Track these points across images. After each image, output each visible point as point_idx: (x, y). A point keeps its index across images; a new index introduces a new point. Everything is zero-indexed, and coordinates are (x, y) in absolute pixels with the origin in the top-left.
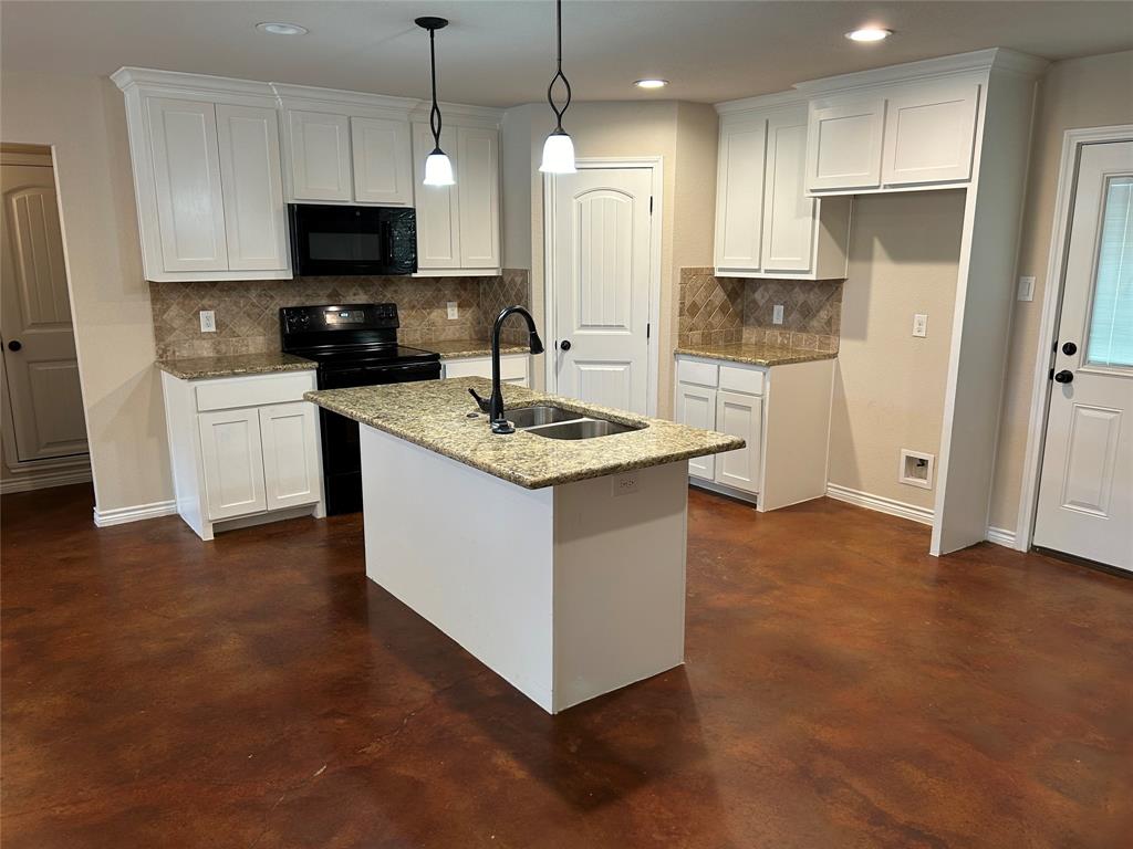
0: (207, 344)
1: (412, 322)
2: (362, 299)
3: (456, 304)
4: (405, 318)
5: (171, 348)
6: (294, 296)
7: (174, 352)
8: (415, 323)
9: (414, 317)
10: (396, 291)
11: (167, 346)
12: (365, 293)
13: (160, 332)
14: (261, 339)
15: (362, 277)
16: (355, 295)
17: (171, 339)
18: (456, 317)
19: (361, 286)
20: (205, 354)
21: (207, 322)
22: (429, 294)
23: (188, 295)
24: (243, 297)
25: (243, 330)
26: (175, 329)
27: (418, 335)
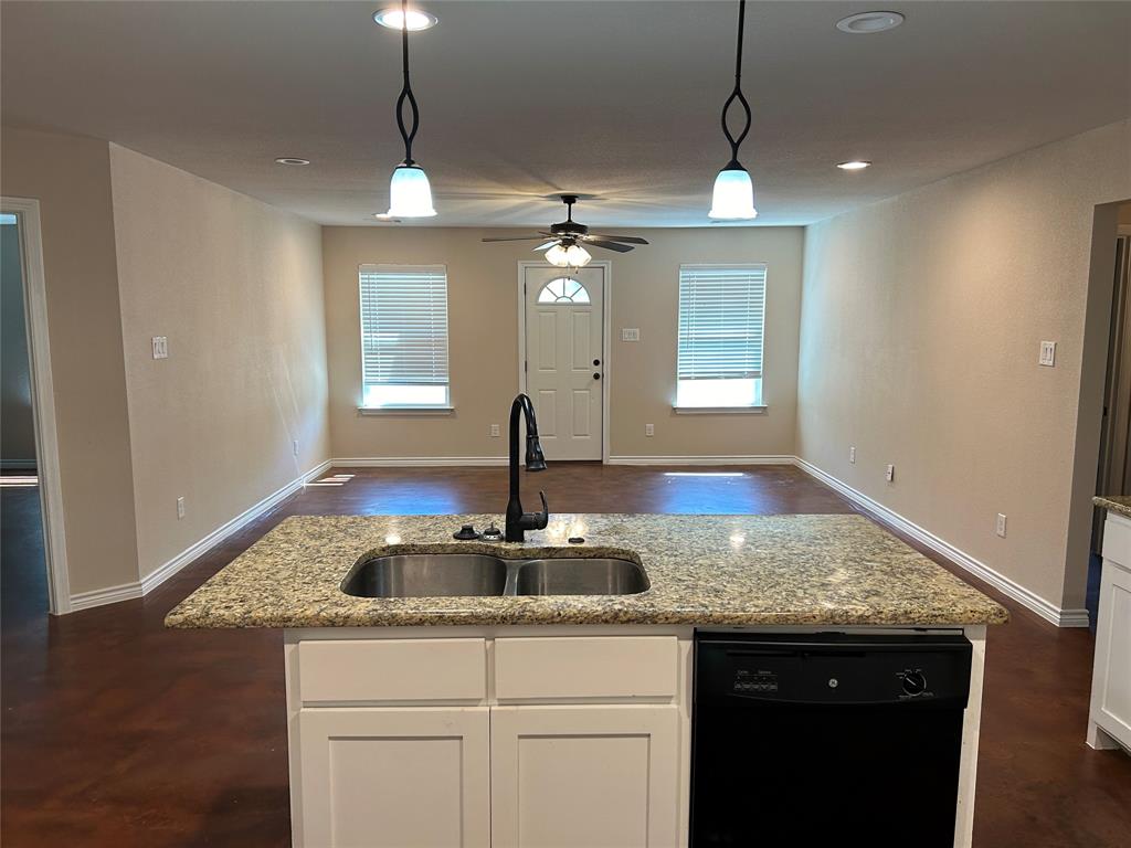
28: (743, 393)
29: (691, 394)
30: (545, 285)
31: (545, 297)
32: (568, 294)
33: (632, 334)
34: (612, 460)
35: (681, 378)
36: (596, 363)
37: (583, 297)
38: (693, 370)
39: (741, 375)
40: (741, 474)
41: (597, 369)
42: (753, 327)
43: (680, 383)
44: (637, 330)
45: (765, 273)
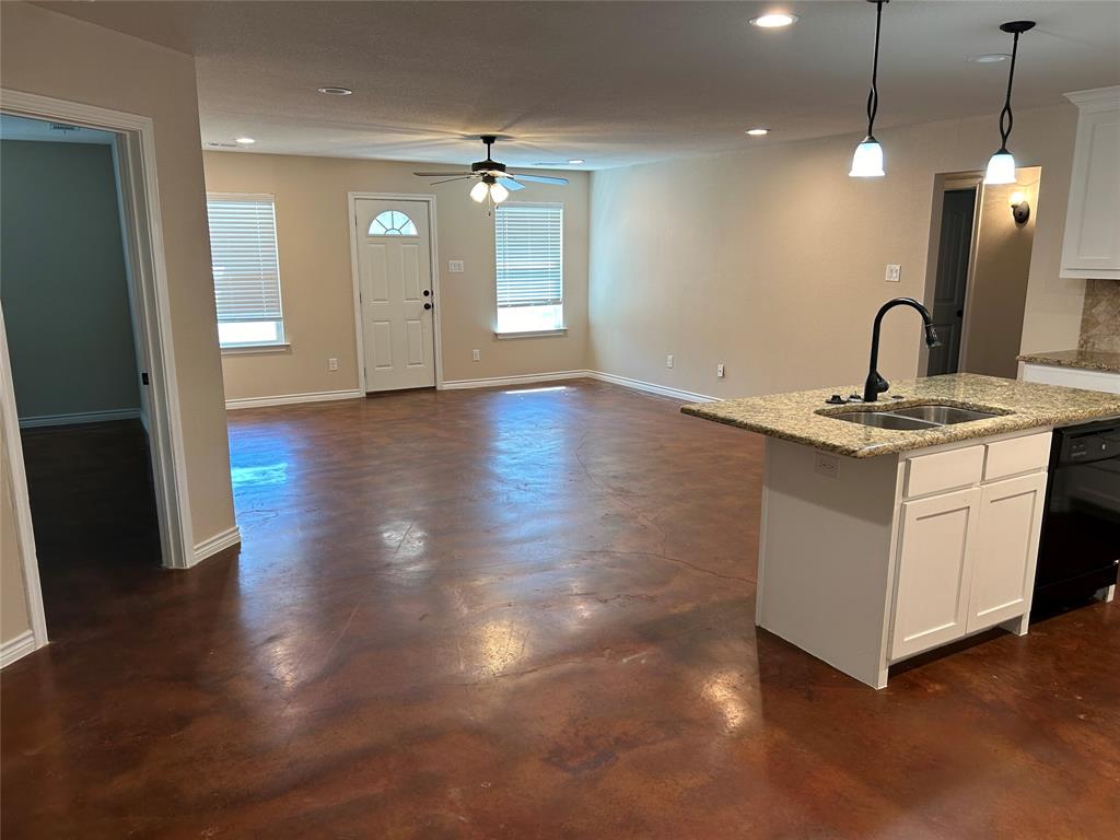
5: (1091, 340)
7: (1094, 344)
11: (1089, 338)
13: (1086, 324)
17: (1094, 332)
26: (1099, 323)
28: (550, 319)
29: (509, 321)
30: (374, 218)
31: (375, 229)
32: (397, 226)
33: (456, 265)
34: (444, 386)
35: (501, 306)
36: (426, 293)
37: (411, 230)
38: (508, 299)
39: (545, 303)
40: (564, 388)
41: (427, 300)
42: (555, 260)
43: (499, 310)
44: (461, 262)
45: (561, 211)
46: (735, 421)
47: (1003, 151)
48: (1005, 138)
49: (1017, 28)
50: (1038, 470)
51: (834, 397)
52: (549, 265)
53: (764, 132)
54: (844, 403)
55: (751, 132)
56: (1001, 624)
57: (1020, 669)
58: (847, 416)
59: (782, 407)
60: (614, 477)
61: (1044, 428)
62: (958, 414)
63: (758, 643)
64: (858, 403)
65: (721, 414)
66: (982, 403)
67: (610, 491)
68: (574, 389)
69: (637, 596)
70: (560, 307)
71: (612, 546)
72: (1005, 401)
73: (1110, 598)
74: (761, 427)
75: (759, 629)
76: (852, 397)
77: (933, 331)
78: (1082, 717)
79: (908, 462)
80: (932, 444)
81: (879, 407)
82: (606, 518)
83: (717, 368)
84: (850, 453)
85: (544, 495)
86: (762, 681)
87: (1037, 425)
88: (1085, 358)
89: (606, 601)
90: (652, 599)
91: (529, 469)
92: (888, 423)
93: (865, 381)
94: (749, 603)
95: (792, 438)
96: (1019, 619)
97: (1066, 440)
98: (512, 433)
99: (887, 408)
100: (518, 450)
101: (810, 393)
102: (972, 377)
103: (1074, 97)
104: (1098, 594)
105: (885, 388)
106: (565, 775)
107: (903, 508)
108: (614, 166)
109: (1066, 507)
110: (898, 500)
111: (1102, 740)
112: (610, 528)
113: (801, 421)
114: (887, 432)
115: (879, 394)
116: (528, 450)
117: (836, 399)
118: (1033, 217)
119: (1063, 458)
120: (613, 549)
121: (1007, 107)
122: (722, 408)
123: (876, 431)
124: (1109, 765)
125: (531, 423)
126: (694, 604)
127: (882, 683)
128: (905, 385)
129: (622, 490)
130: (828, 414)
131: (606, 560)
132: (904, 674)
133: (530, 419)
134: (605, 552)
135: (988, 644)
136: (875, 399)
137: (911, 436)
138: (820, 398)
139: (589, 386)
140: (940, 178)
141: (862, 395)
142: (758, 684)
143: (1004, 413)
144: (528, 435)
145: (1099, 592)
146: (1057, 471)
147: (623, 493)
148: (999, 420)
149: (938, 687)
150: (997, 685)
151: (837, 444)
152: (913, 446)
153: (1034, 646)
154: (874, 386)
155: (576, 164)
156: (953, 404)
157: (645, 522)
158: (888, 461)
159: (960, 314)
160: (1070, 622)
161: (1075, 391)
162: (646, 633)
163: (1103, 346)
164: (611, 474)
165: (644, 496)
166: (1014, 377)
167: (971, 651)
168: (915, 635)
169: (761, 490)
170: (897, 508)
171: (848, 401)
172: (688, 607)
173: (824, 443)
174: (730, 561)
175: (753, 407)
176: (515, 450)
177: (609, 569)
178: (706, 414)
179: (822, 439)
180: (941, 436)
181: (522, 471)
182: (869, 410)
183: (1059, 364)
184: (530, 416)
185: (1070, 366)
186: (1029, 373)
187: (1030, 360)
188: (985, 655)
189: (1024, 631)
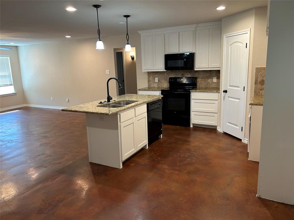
0: (156, 84)
1: (202, 82)
2: (189, 76)
3: (216, 77)
4: (200, 81)
5: (150, 85)
6: (174, 75)
8: (203, 82)
9: (203, 81)
10: (198, 74)
12: (190, 74)
13: (149, 81)
14: (166, 84)
15: (190, 70)
16: (188, 75)
17: (150, 83)
18: (216, 81)
19: (189, 73)
20: (156, 86)
21: (156, 80)
22: (208, 75)
23: (153, 74)
24: (163, 75)
25: (163, 82)
26: (151, 81)
27: (204, 86)
39: (7, 85)
42: (9, 72)
45: (9, 58)
46: (77, 111)
47: (128, 44)
48: (128, 41)
49: (127, 16)
50: (145, 112)
51: (100, 102)
52: (7, 74)
53: (70, 37)
54: (103, 103)
55: (66, 37)
56: (143, 147)
57: (148, 156)
58: (104, 106)
59: (88, 106)
60: (41, 133)
61: (145, 104)
62: (128, 103)
63: (91, 166)
64: (106, 103)
65: (73, 110)
66: (132, 100)
67: (41, 137)
68: (22, 110)
69: (55, 163)
70: (13, 86)
71: (45, 152)
72: (137, 99)
73: (161, 137)
74: (84, 111)
75: (90, 163)
76: (104, 102)
77: (120, 84)
78: (161, 162)
79: (120, 115)
80: (124, 110)
81: (111, 103)
82: (41, 145)
83: (66, 99)
84: (107, 114)
85: (19, 142)
86: (94, 175)
87: (143, 103)
88: (149, 89)
89: (46, 167)
90: (60, 163)
91: (12, 136)
92: (114, 107)
93: (107, 98)
94: (87, 157)
95: (93, 113)
96: (146, 145)
97: (149, 105)
98: (2, 126)
99: (113, 103)
100: (6, 131)
101: (94, 102)
102: (129, 95)
103: (140, 32)
104: (159, 137)
105: (112, 99)
106: (44, 215)
107: (120, 125)
108: (25, 45)
109: (151, 121)
110: (119, 124)
111: (165, 166)
112: (43, 147)
113: (94, 109)
114: (114, 108)
115: (110, 100)
116: (10, 131)
117: (101, 103)
118: (135, 58)
119: (149, 109)
120: (45, 153)
121: (127, 34)
122: (73, 108)
123: (112, 109)
124: (167, 170)
125: (9, 122)
126: (72, 161)
127: (121, 167)
128: (115, 98)
129: (45, 136)
130: (100, 106)
131: (43, 156)
132: (126, 164)
133: (8, 121)
134: (43, 154)
135: (141, 152)
136: (110, 102)
137: (120, 109)
138: (97, 103)
139: (27, 109)
140: (115, 49)
141: (107, 101)
142: (93, 176)
143: (137, 101)
144: (8, 126)
145: (159, 136)
146: (149, 112)
147: (45, 137)
148: (136, 103)
149: (133, 164)
150: (144, 160)
151: (104, 113)
152: (120, 111)
153: (150, 150)
154: (109, 99)
155: (12, 44)
156: (127, 101)
157: (54, 144)
158: (115, 115)
159: (124, 81)
160: (156, 143)
161: (149, 95)
162: (61, 172)
163: (152, 86)
164: (40, 133)
165: (52, 137)
166: (137, 94)
167: (138, 155)
168: (126, 154)
169: (86, 127)
170: (119, 125)
171: (104, 103)
172: (71, 162)
173: (101, 113)
174: (80, 148)
175: (81, 107)
176: (5, 131)
177: (45, 158)
178: (69, 110)
179: (100, 112)
180: (126, 108)
181: (9, 137)
182: (109, 104)
183: (145, 90)
184: (8, 120)
185: (147, 90)
186: (140, 93)
187: (140, 90)
188: (141, 155)
189: (147, 148)
